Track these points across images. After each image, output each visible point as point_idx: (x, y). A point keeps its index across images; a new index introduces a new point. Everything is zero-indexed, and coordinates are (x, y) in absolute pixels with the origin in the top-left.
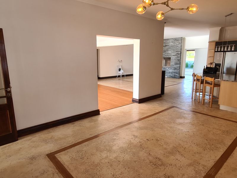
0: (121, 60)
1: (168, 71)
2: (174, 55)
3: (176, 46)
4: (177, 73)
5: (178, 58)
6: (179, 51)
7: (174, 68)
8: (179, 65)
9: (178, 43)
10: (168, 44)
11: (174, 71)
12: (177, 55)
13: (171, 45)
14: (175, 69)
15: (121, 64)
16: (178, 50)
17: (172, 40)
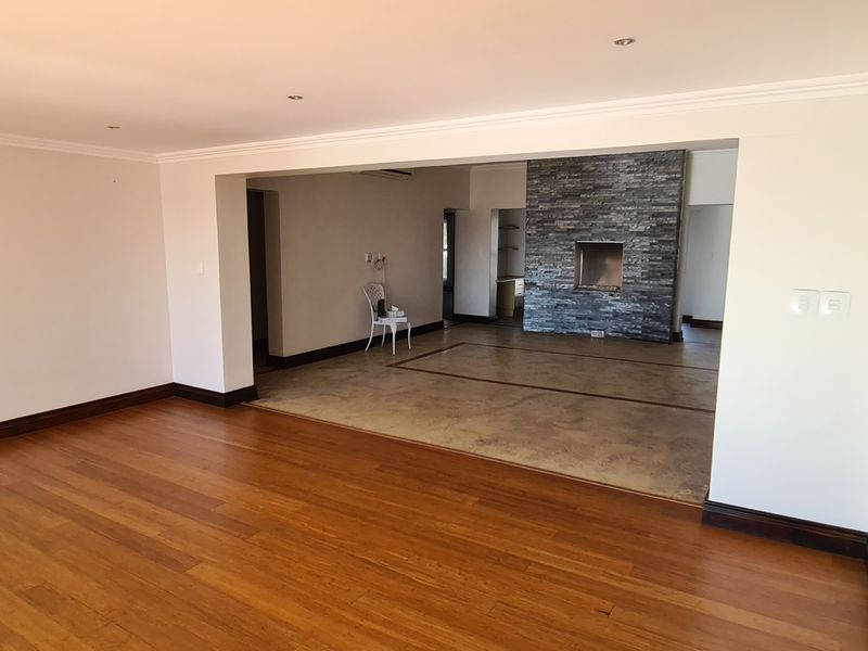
0: (380, 257)
1: (608, 309)
2: (639, 234)
3: (653, 190)
4: (657, 318)
5: (664, 248)
6: (670, 215)
7: (643, 293)
8: (670, 281)
9: (663, 177)
10: (610, 181)
11: (639, 308)
12: (659, 231)
13: (626, 183)
14: (647, 297)
15: (381, 276)
16: (662, 209)
17: (631, 161)
